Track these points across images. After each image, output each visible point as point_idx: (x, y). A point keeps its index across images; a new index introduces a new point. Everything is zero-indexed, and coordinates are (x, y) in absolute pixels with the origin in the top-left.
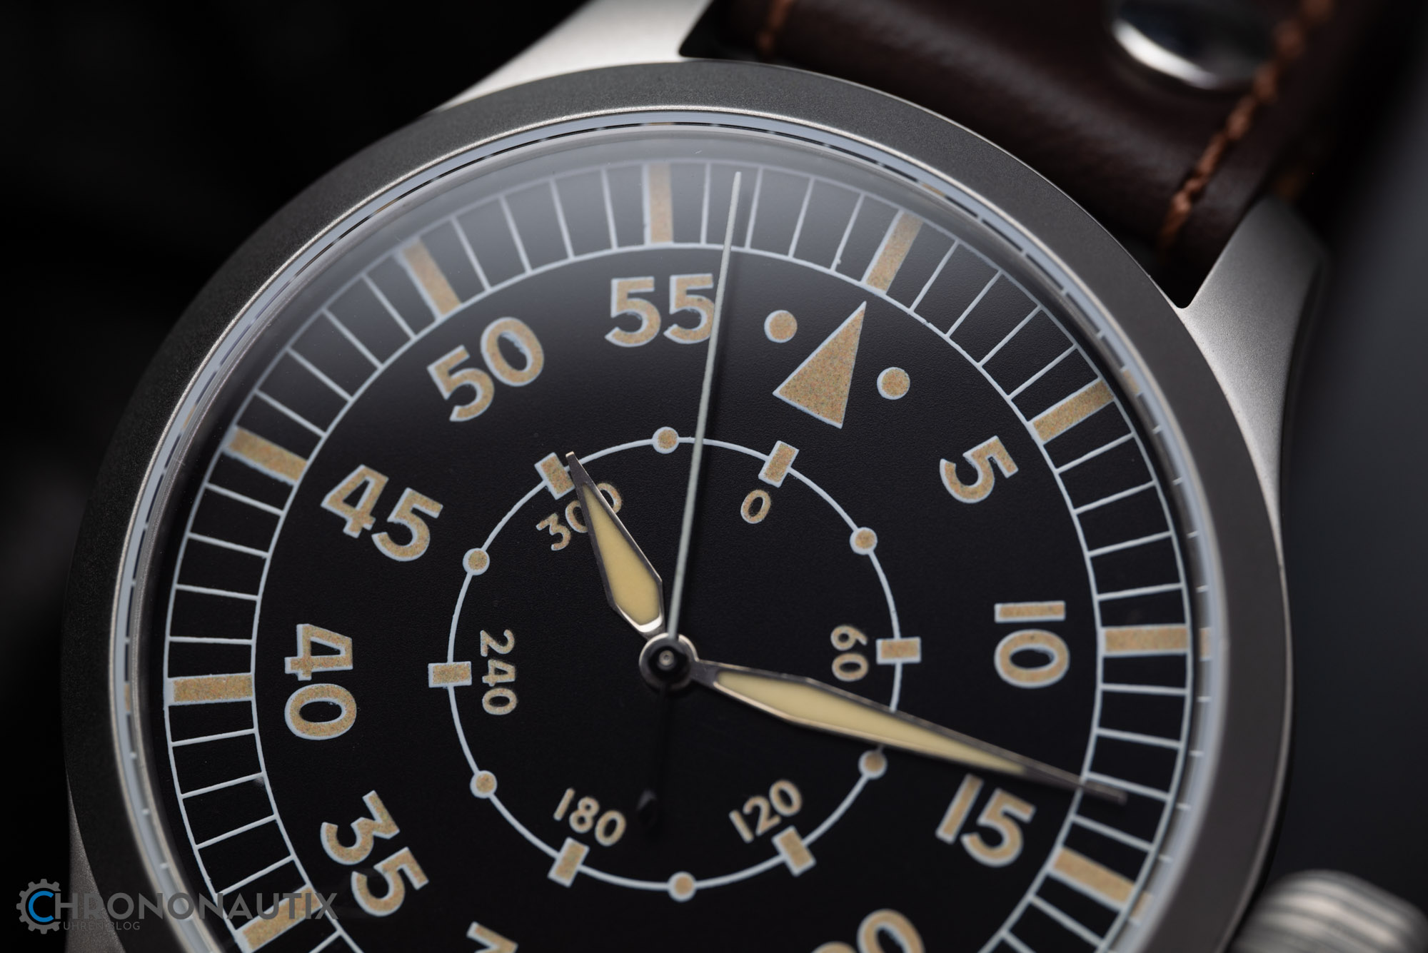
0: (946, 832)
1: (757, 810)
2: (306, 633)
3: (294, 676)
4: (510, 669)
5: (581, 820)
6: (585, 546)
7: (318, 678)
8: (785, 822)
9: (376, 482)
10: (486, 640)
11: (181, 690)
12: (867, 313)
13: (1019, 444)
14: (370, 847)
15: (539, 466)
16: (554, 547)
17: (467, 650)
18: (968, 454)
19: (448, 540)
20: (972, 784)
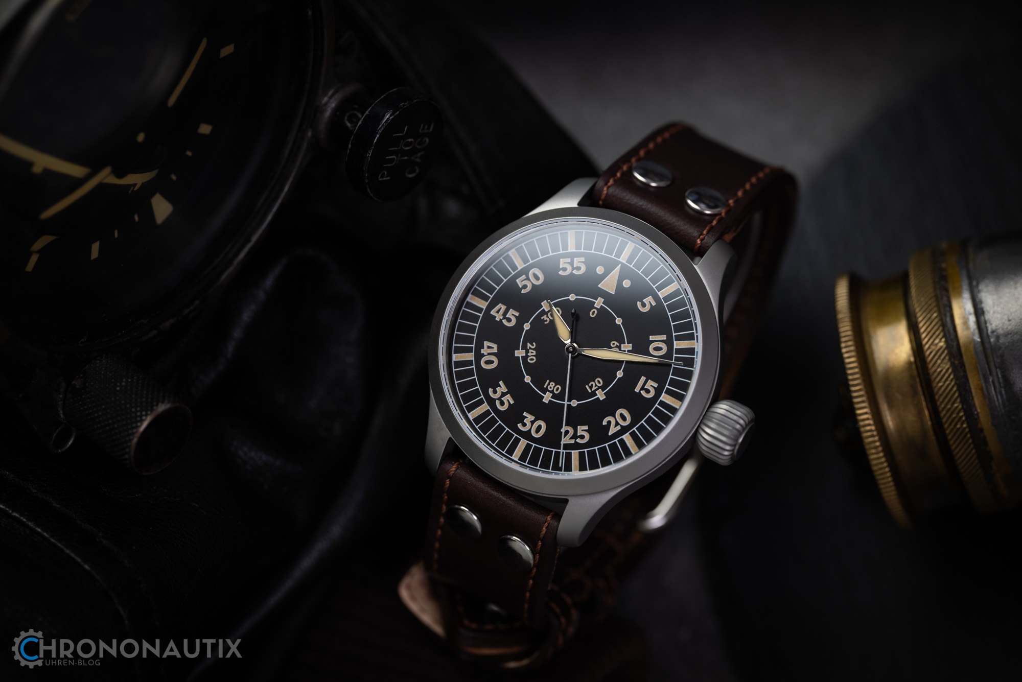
0: (637, 390)
1: (592, 385)
2: (486, 344)
3: (483, 354)
4: (534, 352)
5: (551, 388)
6: (552, 322)
7: (489, 354)
8: (599, 388)
9: (503, 308)
10: (529, 345)
11: (456, 358)
12: (621, 267)
13: (656, 298)
14: (500, 394)
15: (542, 303)
16: (545, 323)
17: (524, 347)
18: (644, 300)
19: (521, 321)
20: (643, 379)
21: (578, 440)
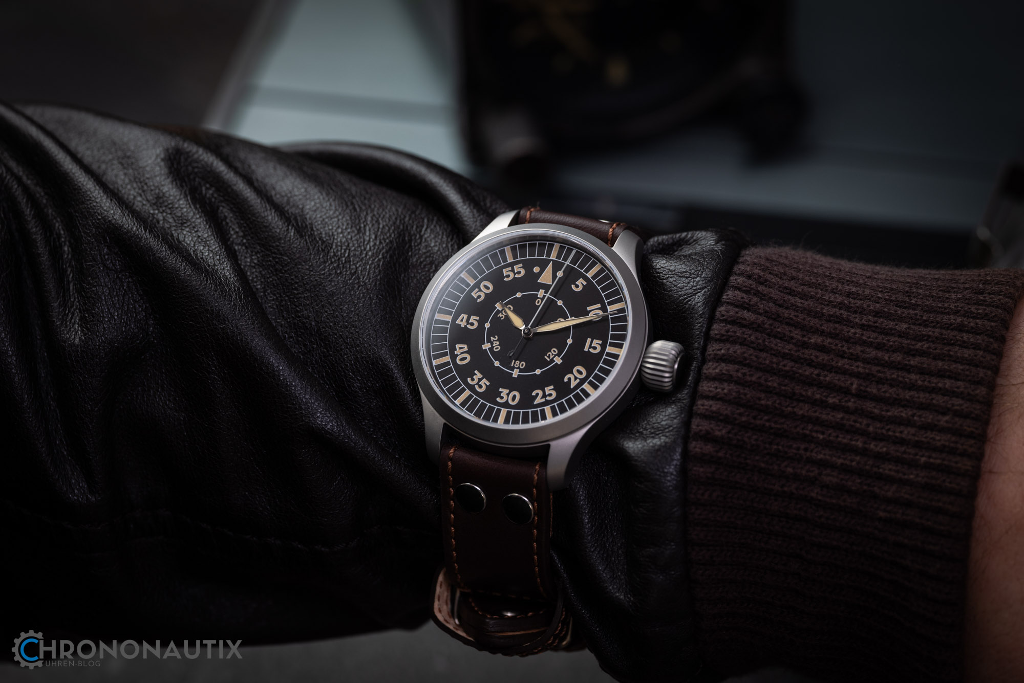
0: (586, 349)
1: (549, 355)
2: (457, 346)
3: (457, 354)
4: (498, 342)
5: (517, 365)
6: (507, 317)
7: (462, 353)
8: (555, 355)
9: (466, 316)
10: (492, 338)
11: (436, 363)
12: (553, 263)
13: (586, 278)
14: (478, 380)
15: (496, 306)
16: (502, 319)
17: (489, 341)
18: (576, 283)
19: (481, 323)
20: (589, 340)
21: (548, 398)
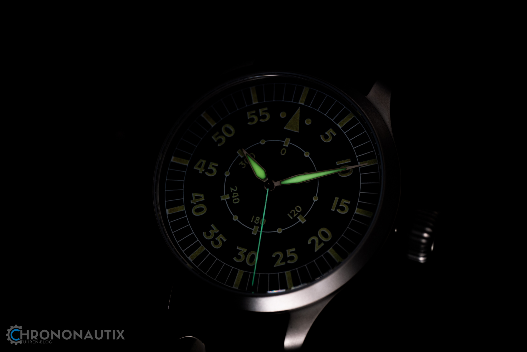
0: (333, 209)
1: (293, 212)
2: (194, 195)
3: (193, 204)
4: (237, 194)
5: (257, 221)
6: (248, 166)
7: (198, 203)
8: (299, 214)
9: (204, 162)
10: (232, 189)
11: (170, 211)
12: (301, 109)
13: (336, 129)
14: (213, 235)
15: (237, 152)
16: (243, 168)
17: (228, 192)
18: (326, 133)
19: (221, 171)
20: (337, 199)
21: (289, 262)
